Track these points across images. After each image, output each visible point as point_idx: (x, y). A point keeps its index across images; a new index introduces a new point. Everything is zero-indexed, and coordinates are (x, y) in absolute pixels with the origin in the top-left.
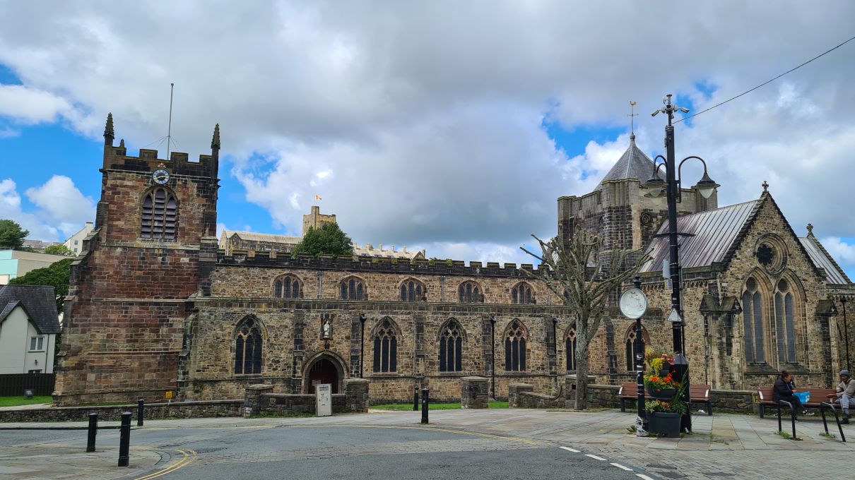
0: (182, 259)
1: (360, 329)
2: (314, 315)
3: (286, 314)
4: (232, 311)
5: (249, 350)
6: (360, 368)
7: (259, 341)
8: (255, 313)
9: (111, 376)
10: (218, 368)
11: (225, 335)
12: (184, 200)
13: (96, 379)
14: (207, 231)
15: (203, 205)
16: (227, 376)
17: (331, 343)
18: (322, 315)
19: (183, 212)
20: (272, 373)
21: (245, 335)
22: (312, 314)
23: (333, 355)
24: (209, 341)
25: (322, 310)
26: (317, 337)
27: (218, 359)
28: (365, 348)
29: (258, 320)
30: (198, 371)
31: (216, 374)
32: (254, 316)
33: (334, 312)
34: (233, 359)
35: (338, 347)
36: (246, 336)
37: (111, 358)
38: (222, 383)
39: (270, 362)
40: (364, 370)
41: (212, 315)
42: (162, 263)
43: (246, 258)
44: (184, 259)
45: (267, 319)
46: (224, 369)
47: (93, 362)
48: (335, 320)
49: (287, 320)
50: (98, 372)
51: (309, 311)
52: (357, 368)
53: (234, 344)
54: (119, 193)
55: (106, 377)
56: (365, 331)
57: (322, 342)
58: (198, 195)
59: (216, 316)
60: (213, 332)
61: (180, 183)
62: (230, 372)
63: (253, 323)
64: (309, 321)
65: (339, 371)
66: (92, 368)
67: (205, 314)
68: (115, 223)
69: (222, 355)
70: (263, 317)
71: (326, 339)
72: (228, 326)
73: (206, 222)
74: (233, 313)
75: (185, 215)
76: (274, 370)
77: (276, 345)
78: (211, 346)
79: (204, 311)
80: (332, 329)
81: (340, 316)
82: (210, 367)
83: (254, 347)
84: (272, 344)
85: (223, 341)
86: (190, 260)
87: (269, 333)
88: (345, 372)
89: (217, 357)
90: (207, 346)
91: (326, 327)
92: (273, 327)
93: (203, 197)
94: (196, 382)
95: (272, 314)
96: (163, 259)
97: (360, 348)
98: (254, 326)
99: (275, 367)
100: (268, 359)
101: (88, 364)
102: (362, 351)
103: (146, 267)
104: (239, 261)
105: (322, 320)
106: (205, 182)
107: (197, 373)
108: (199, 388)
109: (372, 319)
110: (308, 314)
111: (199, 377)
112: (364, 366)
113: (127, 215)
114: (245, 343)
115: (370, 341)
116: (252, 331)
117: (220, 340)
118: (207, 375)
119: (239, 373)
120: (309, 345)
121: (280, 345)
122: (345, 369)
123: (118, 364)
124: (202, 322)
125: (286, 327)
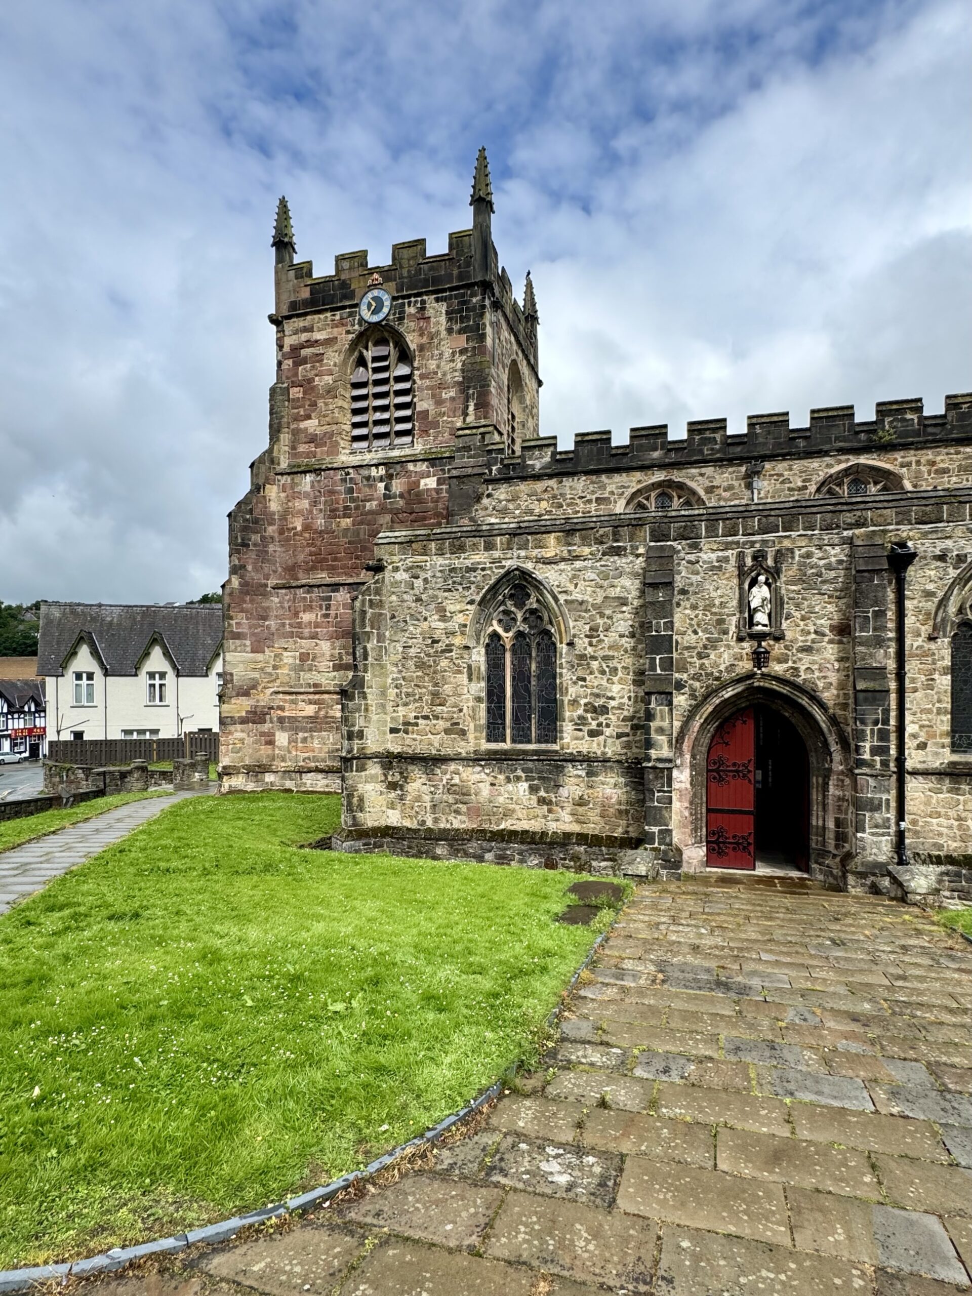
0: (422, 482)
1: (891, 595)
2: (713, 556)
3: (620, 562)
4: (468, 563)
5: (521, 677)
6: (893, 737)
7: (549, 649)
8: (529, 566)
9: (312, 737)
10: (441, 724)
11: (453, 633)
12: (421, 348)
13: (289, 743)
14: (471, 408)
15: (463, 351)
16: (464, 748)
17: (778, 649)
18: (741, 556)
19: (422, 377)
20: (586, 745)
21: (507, 631)
22: (704, 556)
23: (785, 690)
24: (412, 652)
25: (741, 539)
26: (726, 632)
27: (437, 699)
28: (912, 667)
29: (537, 585)
30: (393, 731)
31: (436, 740)
32: (525, 575)
33: (787, 543)
34: (479, 699)
35: (805, 662)
36: (510, 634)
37: (311, 702)
38: (453, 766)
39: (580, 712)
40: (910, 743)
41: (417, 577)
42: (386, 497)
43: (554, 454)
44: (427, 480)
45: (564, 580)
46: (456, 730)
47: (281, 708)
48: (789, 571)
49: (626, 582)
50: (291, 729)
51: (696, 547)
52: (883, 735)
53: (479, 657)
54: (304, 361)
55: (305, 740)
56: (908, 604)
57: (745, 645)
58: (450, 331)
59: (426, 580)
60: (425, 625)
61: (412, 310)
62: (471, 736)
63: (529, 596)
64: (695, 578)
65: (809, 744)
66: (281, 720)
67: (402, 576)
68: (303, 425)
69: (447, 689)
70: (550, 576)
71: (760, 637)
72: (458, 607)
73: (469, 388)
74: (469, 570)
75: (427, 382)
76: (593, 734)
77: (594, 658)
78: (421, 665)
79: (396, 569)
80: (777, 602)
81: (809, 555)
82: (420, 721)
83: (533, 667)
84: (582, 657)
85: (449, 649)
86: (439, 482)
87: (571, 624)
88: (834, 747)
89: (435, 695)
90: (411, 664)
91: (760, 594)
92: (582, 603)
93: (460, 332)
94: (389, 760)
95: (578, 564)
96: (387, 488)
97: (891, 665)
98: (532, 603)
99: (594, 725)
100: (574, 702)
101: (275, 714)
102: (900, 676)
103: (357, 508)
104: (538, 464)
105: (742, 573)
106: (463, 295)
107: (390, 736)
108: (397, 777)
109: (942, 558)
110: (692, 557)
111: (396, 749)
112: (910, 729)
113: (320, 403)
114: (508, 656)
115: (931, 639)
116: (525, 620)
117: (440, 646)
118: (415, 743)
119: (496, 741)
120: (700, 656)
121: (606, 658)
122: (832, 739)
123: (322, 713)
124: (394, 598)
125: (623, 602)
